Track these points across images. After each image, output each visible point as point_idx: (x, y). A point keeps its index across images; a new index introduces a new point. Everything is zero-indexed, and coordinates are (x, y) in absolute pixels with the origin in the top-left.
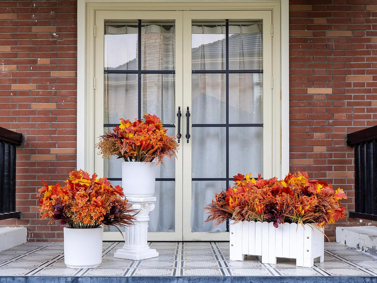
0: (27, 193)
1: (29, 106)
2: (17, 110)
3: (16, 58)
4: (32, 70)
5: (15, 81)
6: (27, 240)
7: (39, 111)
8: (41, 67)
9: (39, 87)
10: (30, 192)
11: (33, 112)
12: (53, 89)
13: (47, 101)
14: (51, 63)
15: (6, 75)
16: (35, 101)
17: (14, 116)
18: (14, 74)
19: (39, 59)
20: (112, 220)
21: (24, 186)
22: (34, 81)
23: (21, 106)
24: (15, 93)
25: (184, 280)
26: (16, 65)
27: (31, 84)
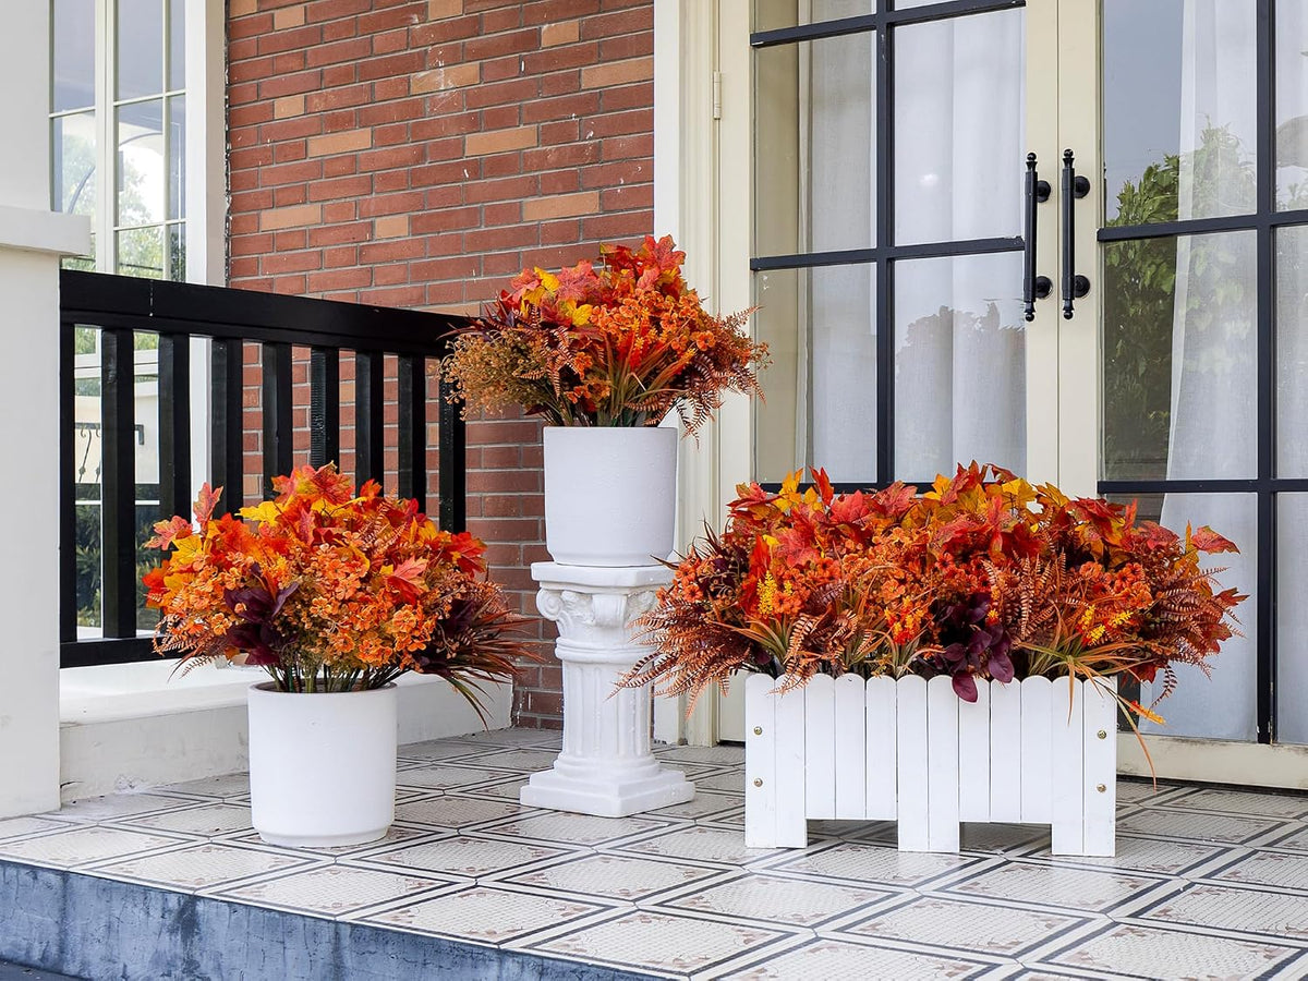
0: (512, 540)
1: (516, 213)
2: (483, 229)
3: (479, 35)
4: (526, 73)
5: (474, 124)
6: (514, 719)
7: (547, 228)
8: (553, 59)
9: (544, 137)
10: (520, 540)
11: (529, 235)
12: (590, 139)
13: (572, 185)
14: (583, 37)
15: (449, 106)
16: (534, 189)
17: (472, 252)
18: (472, 98)
19: (545, 27)
20: (449, 656)
21: (503, 516)
22: (534, 115)
23: (495, 215)
24: (477, 168)
25: (523, 967)
26: (478, 62)
27: (522, 126)
